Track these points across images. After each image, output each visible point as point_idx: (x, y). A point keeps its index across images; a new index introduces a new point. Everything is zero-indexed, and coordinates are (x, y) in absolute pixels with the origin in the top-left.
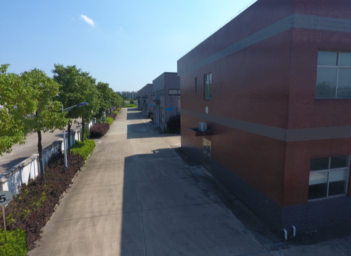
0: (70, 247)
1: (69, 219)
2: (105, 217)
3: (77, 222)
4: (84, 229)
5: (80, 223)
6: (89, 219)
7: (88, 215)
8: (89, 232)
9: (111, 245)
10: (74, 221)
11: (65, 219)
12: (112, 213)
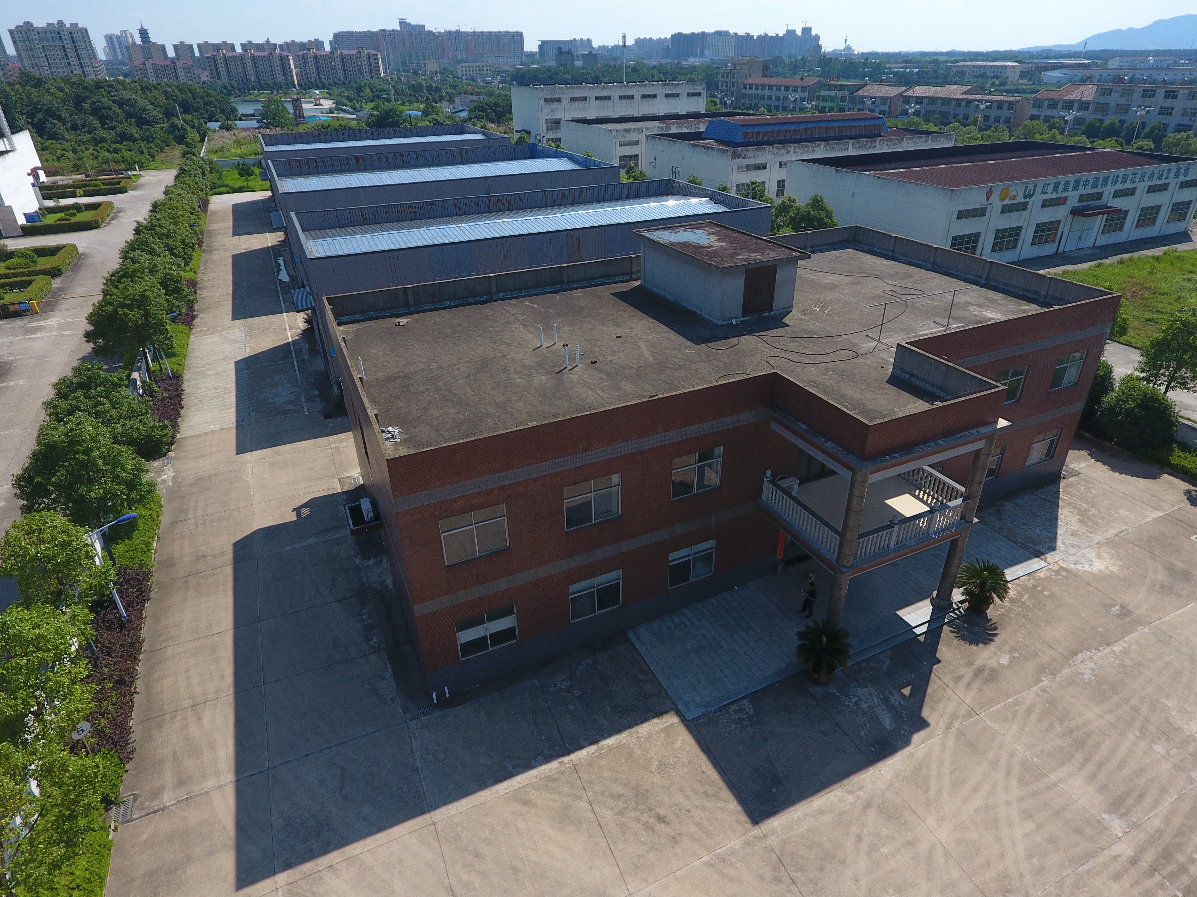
0: (175, 754)
1: (160, 714)
2: (212, 702)
3: (174, 718)
4: (186, 725)
5: (178, 718)
6: (189, 710)
7: (187, 703)
8: (194, 729)
9: (226, 743)
10: (169, 716)
11: (156, 715)
12: (221, 694)
